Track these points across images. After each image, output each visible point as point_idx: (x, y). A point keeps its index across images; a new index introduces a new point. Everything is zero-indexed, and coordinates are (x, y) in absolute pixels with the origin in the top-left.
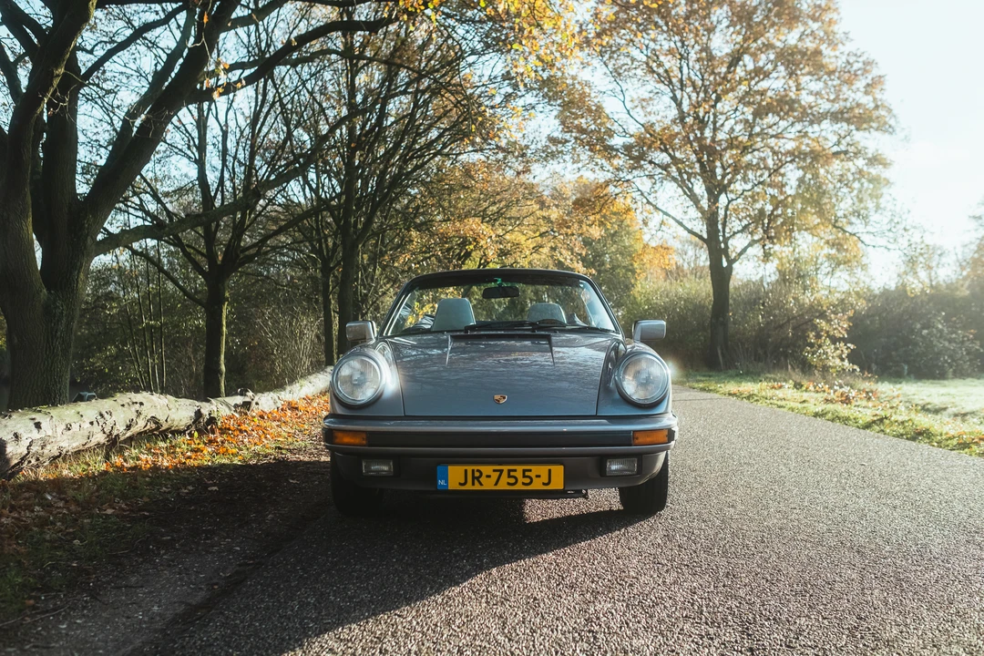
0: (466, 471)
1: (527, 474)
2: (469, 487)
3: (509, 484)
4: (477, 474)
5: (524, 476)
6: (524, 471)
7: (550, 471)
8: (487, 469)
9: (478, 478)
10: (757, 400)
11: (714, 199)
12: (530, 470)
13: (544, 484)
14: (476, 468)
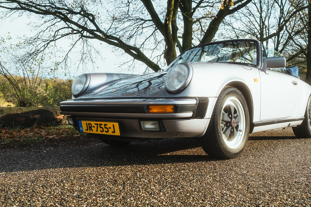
0: (87, 123)
2: (89, 132)
3: (101, 131)
4: (90, 126)
5: (105, 128)
6: (105, 125)
7: (113, 125)
8: (93, 123)
9: (91, 128)
13: (113, 132)
14: (90, 122)
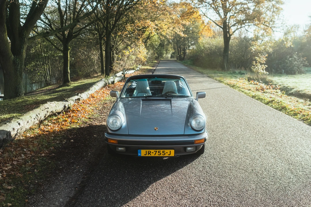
0: (146, 151)
1: (164, 152)
2: (147, 155)
3: (159, 155)
4: (149, 152)
5: (163, 153)
6: (163, 151)
7: (170, 151)
8: (152, 151)
9: (150, 153)
10: (235, 88)
11: (225, 15)
12: (165, 151)
13: (169, 155)
14: (149, 150)
